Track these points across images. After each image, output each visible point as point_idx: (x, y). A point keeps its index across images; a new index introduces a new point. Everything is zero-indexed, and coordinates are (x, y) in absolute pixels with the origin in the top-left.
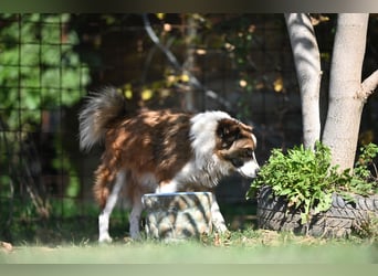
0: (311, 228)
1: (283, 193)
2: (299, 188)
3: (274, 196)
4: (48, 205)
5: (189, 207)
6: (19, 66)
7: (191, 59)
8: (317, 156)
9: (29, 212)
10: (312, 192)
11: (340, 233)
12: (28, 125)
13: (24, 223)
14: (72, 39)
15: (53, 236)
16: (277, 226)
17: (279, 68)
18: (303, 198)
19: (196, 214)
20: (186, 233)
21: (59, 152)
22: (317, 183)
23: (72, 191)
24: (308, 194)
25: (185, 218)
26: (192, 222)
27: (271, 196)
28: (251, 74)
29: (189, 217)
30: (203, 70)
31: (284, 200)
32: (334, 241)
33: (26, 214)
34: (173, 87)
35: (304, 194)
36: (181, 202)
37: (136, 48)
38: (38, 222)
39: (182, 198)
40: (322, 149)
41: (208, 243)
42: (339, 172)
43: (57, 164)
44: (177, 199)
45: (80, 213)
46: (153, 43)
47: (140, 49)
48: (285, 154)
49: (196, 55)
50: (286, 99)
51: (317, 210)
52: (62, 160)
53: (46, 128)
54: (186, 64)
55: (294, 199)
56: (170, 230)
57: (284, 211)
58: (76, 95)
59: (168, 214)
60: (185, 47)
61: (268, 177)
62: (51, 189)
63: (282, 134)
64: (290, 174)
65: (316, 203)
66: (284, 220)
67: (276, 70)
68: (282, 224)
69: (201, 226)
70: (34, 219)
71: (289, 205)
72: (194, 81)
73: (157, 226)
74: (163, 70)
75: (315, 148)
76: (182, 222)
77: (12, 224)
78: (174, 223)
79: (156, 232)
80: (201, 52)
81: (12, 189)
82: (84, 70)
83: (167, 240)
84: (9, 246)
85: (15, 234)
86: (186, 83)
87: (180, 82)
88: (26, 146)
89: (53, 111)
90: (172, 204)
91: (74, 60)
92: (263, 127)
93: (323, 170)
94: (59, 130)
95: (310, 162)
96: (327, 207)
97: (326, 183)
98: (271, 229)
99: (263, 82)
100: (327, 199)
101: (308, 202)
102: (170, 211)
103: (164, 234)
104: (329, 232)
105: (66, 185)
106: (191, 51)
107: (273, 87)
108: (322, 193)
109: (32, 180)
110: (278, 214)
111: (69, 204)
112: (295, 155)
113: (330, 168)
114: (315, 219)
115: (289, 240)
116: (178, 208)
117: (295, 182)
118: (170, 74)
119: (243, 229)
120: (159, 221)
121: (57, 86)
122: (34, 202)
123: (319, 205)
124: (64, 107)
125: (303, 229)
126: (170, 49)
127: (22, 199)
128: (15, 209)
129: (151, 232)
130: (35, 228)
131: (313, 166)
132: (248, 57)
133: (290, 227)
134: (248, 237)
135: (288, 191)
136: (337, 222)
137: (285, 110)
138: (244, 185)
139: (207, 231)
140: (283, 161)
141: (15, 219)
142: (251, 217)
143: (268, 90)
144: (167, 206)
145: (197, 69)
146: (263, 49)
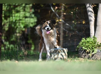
0: (92, 57)
1: (85, 49)
2: (89, 48)
3: (83, 50)
4: (27, 52)
5: (62, 52)
6: (20, 17)
7: (62, 15)
8: (93, 40)
9: (22, 54)
10: (92, 48)
11: (99, 59)
12: (22, 32)
13: (21, 56)
14: (33, 10)
15: (28, 59)
16: (83, 57)
17: (84, 18)
18: (90, 50)
19: (63, 54)
20: (61, 58)
21: (29, 38)
22: (93, 46)
23: (33, 48)
24: (91, 49)
25: (61, 55)
26: (62, 56)
27: (82, 50)
28: (77, 19)
29: (62, 55)
30: (65, 18)
31: (85, 50)
32: (98, 61)
33: (21, 54)
34: (58, 22)
35: (90, 49)
36: (60, 51)
37: (49, 13)
38: (24, 56)
39: (60, 50)
40: (95, 38)
41: (66, 61)
42: (99, 44)
43: (29, 42)
44: (59, 50)
45: (34, 54)
46: (53, 11)
47: (50, 13)
48: (86, 39)
49: (63, 14)
50: (86, 26)
51: (93, 53)
52: (30, 41)
53: (26, 33)
54: (61, 17)
55: (88, 50)
56: (57, 58)
57: (85, 53)
58: (34, 24)
59: (56, 54)
60: (61, 13)
61: (81, 45)
62: (27, 48)
63: (85, 34)
64: (87, 44)
65: (93, 51)
66: (85, 56)
67: (83, 18)
68: (85, 57)
69: (65, 57)
70: (23, 55)
71: (86, 52)
72: (63, 21)
73: (54, 57)
74: (55, 18)
75: (93, 38)
76: (60, 56)
77: (18, 56)
78: (58, 56)
79: (53, 58)
80: (65, 14)
81: (18, 48)
82: (36, 18)
83: (56, 60)
84: (17, 62)
85: (18, 59)
86: (61, 22)
87: (60, 21)
88: (21, 37)
89: (28, 28)
90: (58, 52)
91: (33, 16)
92: (80, 32)
93: (95, 43)
94: (29, 33)
95: (92, 41)
96: (96, 52)
97: (96, 46)
98: (82, 58)
99: (80, 21)
100: (96, 50)
101: (91, 51)
102: (57, 53)
103: (55, 59)
104: (96, 58)
105: (31, 47)
106: (62, 14)
107: (83, 23)
108: (95, 49)
109: (23, 46)
110: (84, 54)
111: (32, 52)
112: (88, 39)
113: (97, 43)
114: (93, 55)
115: (86, 61)
116: (59, 52)
117: (88, 46)
118: (57, 19)
119: (75, 58)
120: (54, 56)
121: (29, 22)
122: (23, 51)
123: (94, 52)
124: (31, 27)
125: (90, 58)
126: (57, 13)
127: (20, 50)
128: (18, 53)
129: (52, 58)
130: (23, 57)
131: (92, 42)
132: (76, 15)
133: (86, 57)
134: (76, 60)
135: (86, 48)
136: (98, 56)
137: (85, 28)
138: (75, 47)
139: (66, 58)
140: (85, 41)
141: (18, 55)
142: (77, 55)
143: (81, 23)
144: (56, 52)
145: (64, 18)
146: (80, 13)
